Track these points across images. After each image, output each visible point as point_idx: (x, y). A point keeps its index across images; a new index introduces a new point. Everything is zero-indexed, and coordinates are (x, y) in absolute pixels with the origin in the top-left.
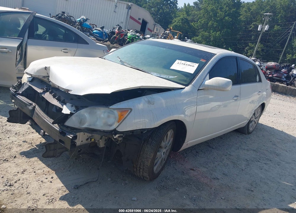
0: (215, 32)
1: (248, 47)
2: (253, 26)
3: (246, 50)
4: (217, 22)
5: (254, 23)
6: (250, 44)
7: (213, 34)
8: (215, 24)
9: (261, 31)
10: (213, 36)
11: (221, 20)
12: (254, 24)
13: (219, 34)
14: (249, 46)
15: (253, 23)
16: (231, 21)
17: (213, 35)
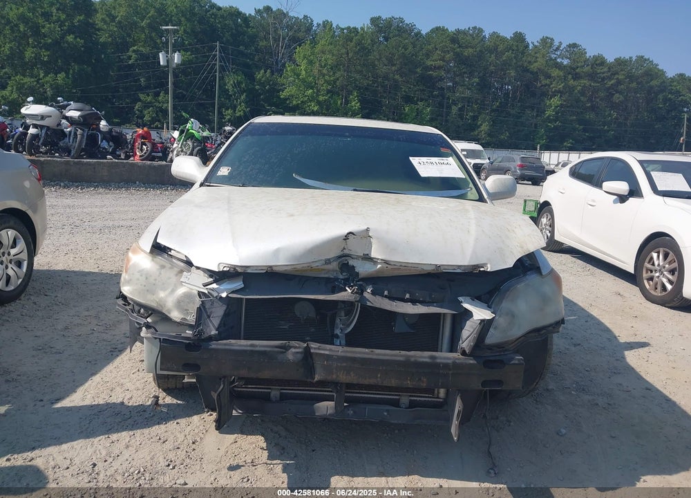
0: (51, 75)
1: (140, 103)
2: (134, 56)
3: (138, 110)
4: (47, 50)
5: (135, 48)
6: (142, 96)
7: (47, 79)
8: (45, 55)
9: (167, 66)
10: (51, 85)
11: (57, 43)
12: (134, 51)
13: (63, 79)
14: (140, 100)
15: (131, 49)
16: (83, 46)
17: (47, 82)
